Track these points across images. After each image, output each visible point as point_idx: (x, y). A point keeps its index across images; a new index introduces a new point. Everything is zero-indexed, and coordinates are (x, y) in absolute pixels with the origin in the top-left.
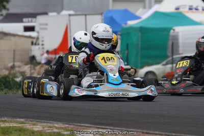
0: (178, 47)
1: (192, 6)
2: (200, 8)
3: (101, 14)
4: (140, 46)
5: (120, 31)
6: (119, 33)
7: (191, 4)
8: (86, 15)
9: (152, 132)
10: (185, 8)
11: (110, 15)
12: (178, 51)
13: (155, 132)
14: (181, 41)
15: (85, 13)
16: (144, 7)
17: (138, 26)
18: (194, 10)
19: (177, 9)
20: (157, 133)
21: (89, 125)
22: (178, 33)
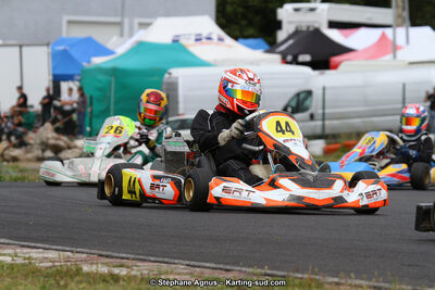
0: (177, 103)
1: (200, 35)
2: (215, 37)
3: (48, 45)
4: (112, 100)
5: (79, 75)
6: (78, 78)
7: (198, 32)
8: (21, 46)
9: (116, 254)
10: (188, 39)
11: (61, 48)
12: (177, 108)
13: (121, 255)
14: (181, 92)
15: (21, 43)
16: (122, 35)
17: (111, 65)
18: (204, 40)
19: (175, 41)
20: (124, 255)
21: (7, 241)
22: (177, 78)
